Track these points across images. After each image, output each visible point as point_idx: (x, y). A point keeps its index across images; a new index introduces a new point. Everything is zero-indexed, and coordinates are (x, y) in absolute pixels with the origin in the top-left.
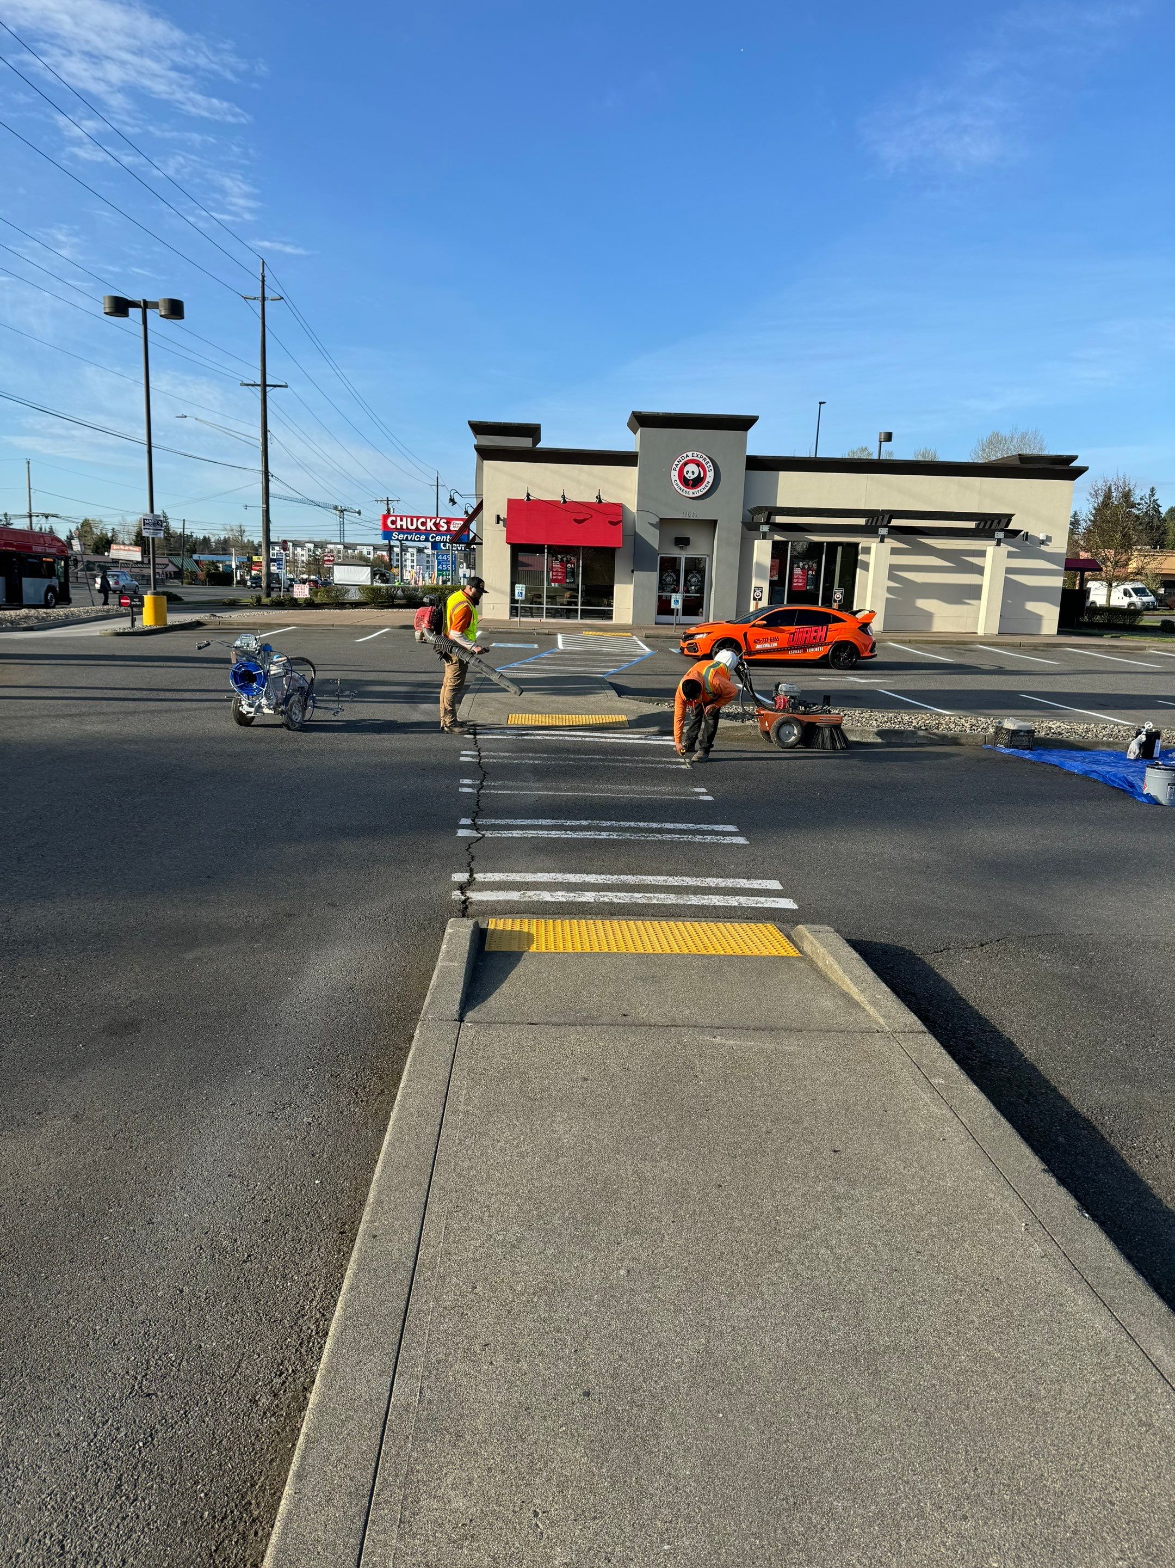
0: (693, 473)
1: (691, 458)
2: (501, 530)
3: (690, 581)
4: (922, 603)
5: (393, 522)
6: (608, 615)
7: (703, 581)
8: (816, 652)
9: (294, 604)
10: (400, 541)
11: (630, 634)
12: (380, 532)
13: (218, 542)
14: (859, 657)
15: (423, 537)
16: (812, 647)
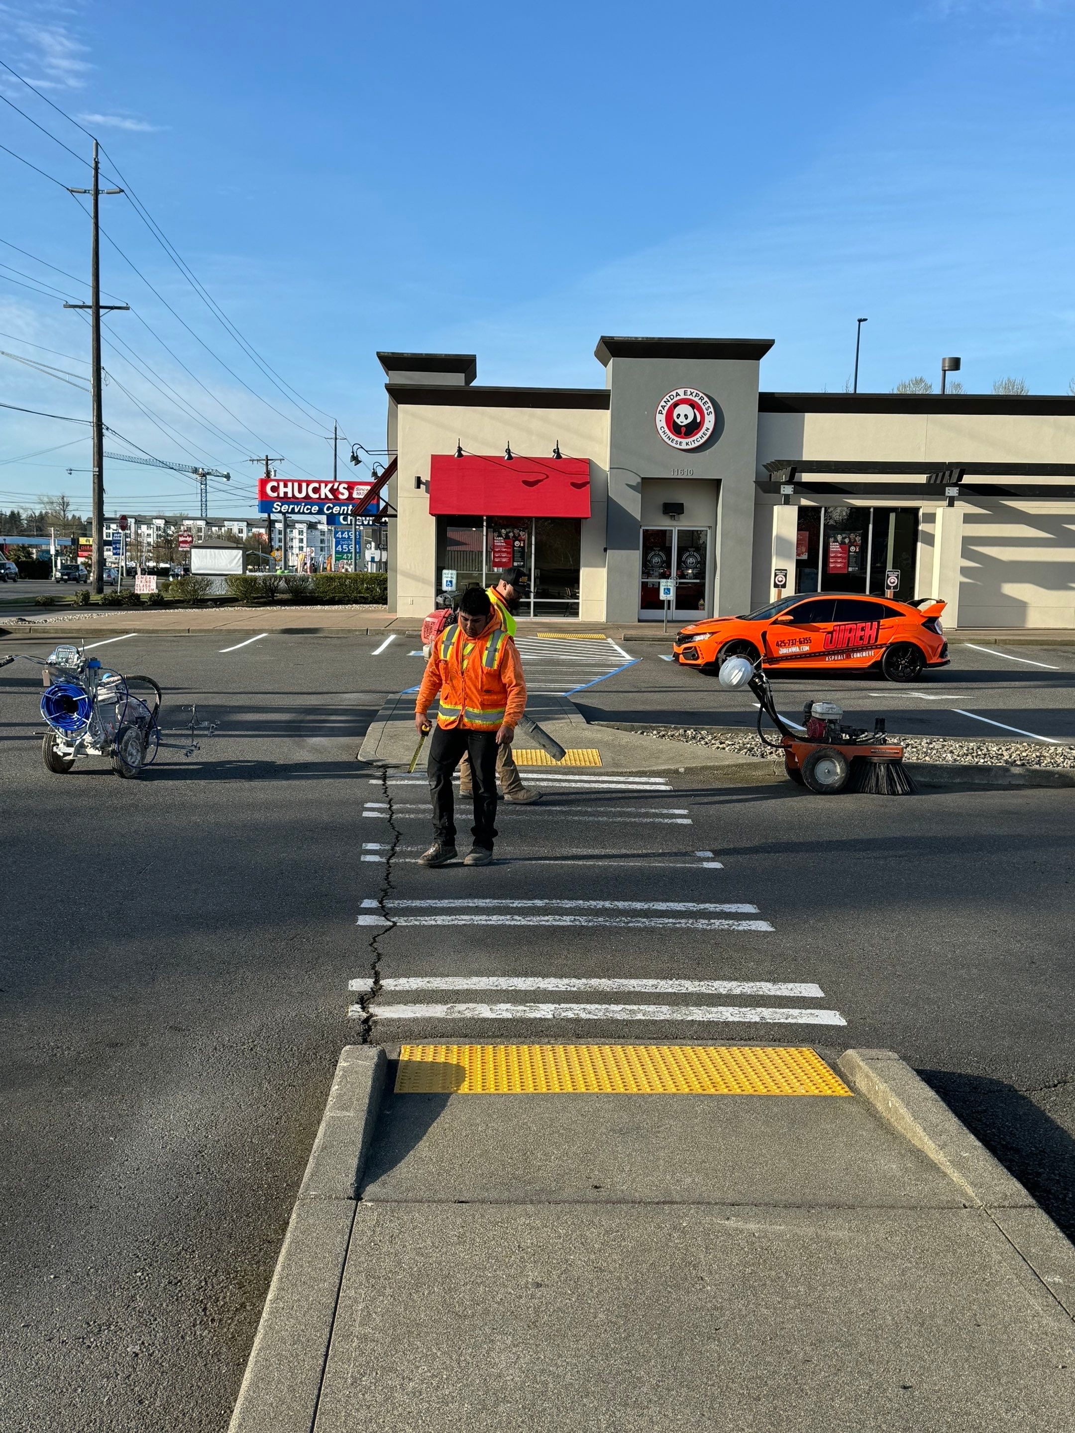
0: (686, 416)
1: (682, 396)
2: (423, 498)
3: (685, 562)
4: (1010, 589)
5: (274, 489)
6: (573, 610)
7: (703, 563)
8: (863, 658)
9: (135, 602)
10: (284, 514)
11: (603, 636)
12: (257, 502)
13: (31, 519)
14: (925, 664)
15: (315, 508)
16: (858, 651)
